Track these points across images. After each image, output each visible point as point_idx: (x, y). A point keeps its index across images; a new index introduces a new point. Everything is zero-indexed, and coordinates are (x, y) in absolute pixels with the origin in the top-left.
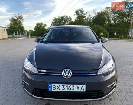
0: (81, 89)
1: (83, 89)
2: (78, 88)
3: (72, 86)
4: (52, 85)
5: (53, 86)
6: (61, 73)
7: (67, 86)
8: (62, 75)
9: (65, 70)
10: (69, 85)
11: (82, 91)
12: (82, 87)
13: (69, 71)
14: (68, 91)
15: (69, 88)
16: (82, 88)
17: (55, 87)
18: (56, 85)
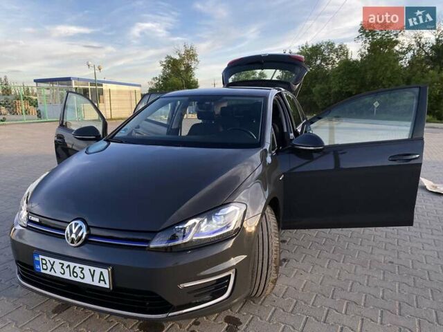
0: (100, 280)
1: (104, 280)
2: (93, 276)
3: (80, 268)
4: (41, 257)
5: (42, 259)
6: (64, 231)
7: (69, 266)
8: (64, 236)
9: (73, 223)
10: (72, 265)
11: (102, 284)
12: (101, 273)
13: (80, 228)
14: (72, 278)
15: (74, 272)
16: (102, 278)
17: (46, 264)
18: (47, 258)
